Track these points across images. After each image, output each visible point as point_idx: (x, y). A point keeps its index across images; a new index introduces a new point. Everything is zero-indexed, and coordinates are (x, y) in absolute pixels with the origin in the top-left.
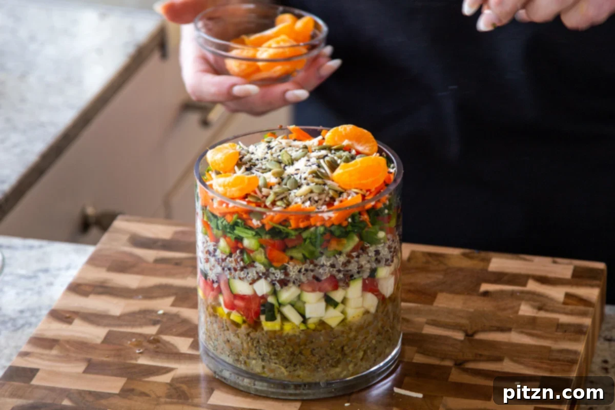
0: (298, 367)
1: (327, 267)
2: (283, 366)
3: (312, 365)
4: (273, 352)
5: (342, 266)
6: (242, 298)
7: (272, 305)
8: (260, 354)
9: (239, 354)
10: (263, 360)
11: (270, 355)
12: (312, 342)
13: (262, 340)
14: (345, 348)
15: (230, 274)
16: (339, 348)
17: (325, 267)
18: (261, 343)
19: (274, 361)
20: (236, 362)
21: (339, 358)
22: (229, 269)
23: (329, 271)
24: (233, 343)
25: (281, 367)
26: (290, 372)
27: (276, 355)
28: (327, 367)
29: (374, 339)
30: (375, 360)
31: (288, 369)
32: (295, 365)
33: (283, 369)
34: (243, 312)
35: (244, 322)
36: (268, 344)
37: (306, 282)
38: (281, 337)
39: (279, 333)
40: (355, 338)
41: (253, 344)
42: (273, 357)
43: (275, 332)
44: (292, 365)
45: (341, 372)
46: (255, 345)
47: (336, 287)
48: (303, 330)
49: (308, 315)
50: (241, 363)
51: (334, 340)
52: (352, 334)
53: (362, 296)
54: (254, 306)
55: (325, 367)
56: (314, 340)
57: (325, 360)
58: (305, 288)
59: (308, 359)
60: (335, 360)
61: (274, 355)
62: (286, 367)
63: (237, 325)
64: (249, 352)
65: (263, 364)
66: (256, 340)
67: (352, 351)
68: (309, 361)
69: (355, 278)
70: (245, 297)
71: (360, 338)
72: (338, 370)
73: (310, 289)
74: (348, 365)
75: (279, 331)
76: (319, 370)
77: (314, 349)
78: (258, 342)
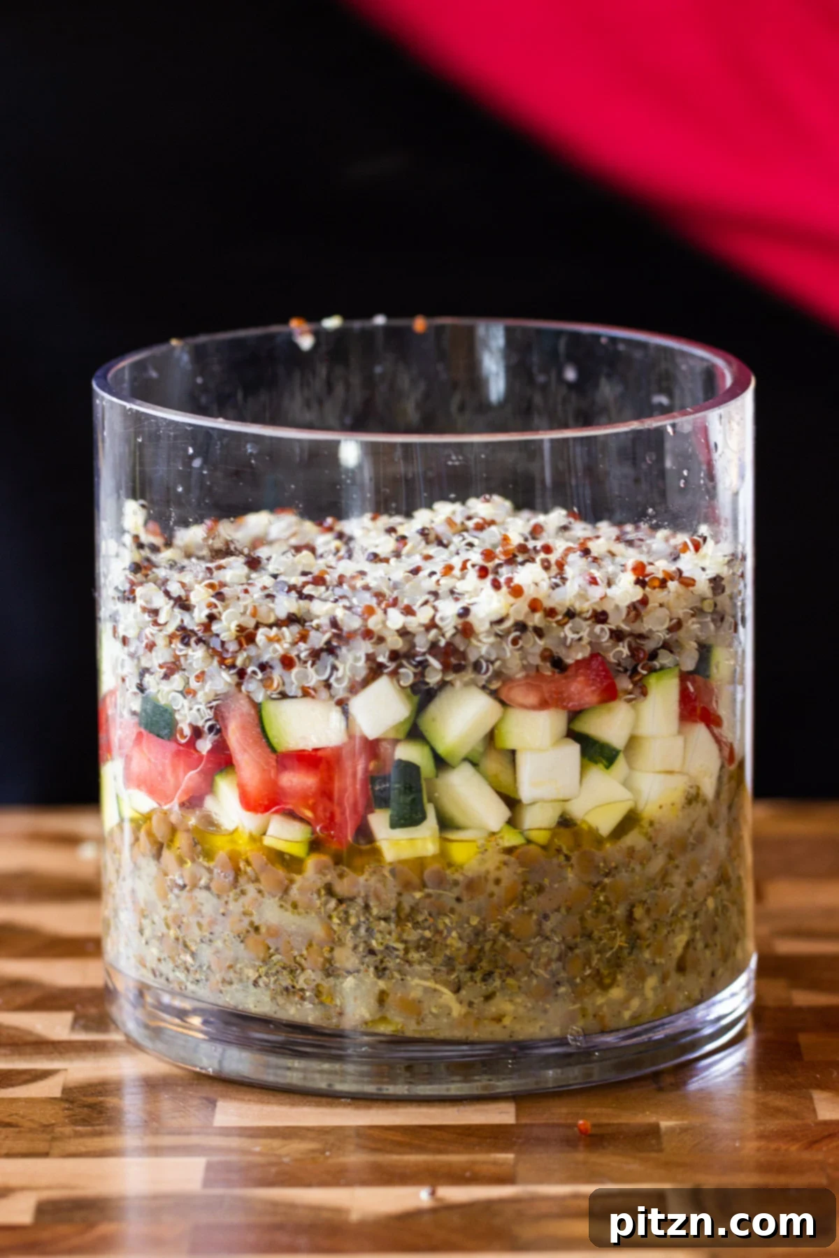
0: (498, 983)
1: (586, 619)
2: (446, 984)
3: (541, 972)
4: (413, 935)
5: (625, 621)
6: (309, 760)
7: (410, 770)
8: (372, 952)
9: (293, 969)
10: (381, 971)
11: (407, 951)
12: (540, 889)
13: (378, 898)
14: (639, 912)
15: (266, 682)
16: (620, 912)
17: (577, 620)
18: (375, 911)
19: (417, 967)
20: (281, 1000)
21: (621, 948)
22: (263, 667)
23: (591, 633)
24: (275, 933)
25: (438, 987)
26: (471, 1004)
27: (424, 945)
28: (583, 979)
29: (711, 894)
30: (713, 974)
31: (463, 992)
32: (487, 976)
33: (447, 996)
34: (313, 809)
35: (315, 846)
36: (398, 910)
37: (520, 675)
38: (441, 881)
39: (436, 866)
40: (664, 879)
41: (346, 921)
42: (414, 956)
43: (420, 863)
44: (478, 976)
45: (625, 1002)
46: (353, 921)
47: (610, 694)
48: (509, 851)
49: (526, 792)
50: (303, 998)
51: (607, 880)
52: (658, 863)
53: (680, 732)
54: (351, 782)
55: (578, 980)
56: (546, 881)
57: (577, 951)
58: (518, 694)
59: (529, 950)
60: (608, 954)
61: (418, 948)
62: (457, 990)
63: (290, 863)
64: (332, 950)
65: (382, 984)
66: (360, 901)
67: (655, 928)
68: (531, 957)
69: (662, 668)
70: (319, 753)
71: (677, 879)
72: (616, 993)
73: (532, 699)
74: (642, 978)
75: (434, 857)
76: (562, 990)
77: (546, 917)
78: (367, 907)
